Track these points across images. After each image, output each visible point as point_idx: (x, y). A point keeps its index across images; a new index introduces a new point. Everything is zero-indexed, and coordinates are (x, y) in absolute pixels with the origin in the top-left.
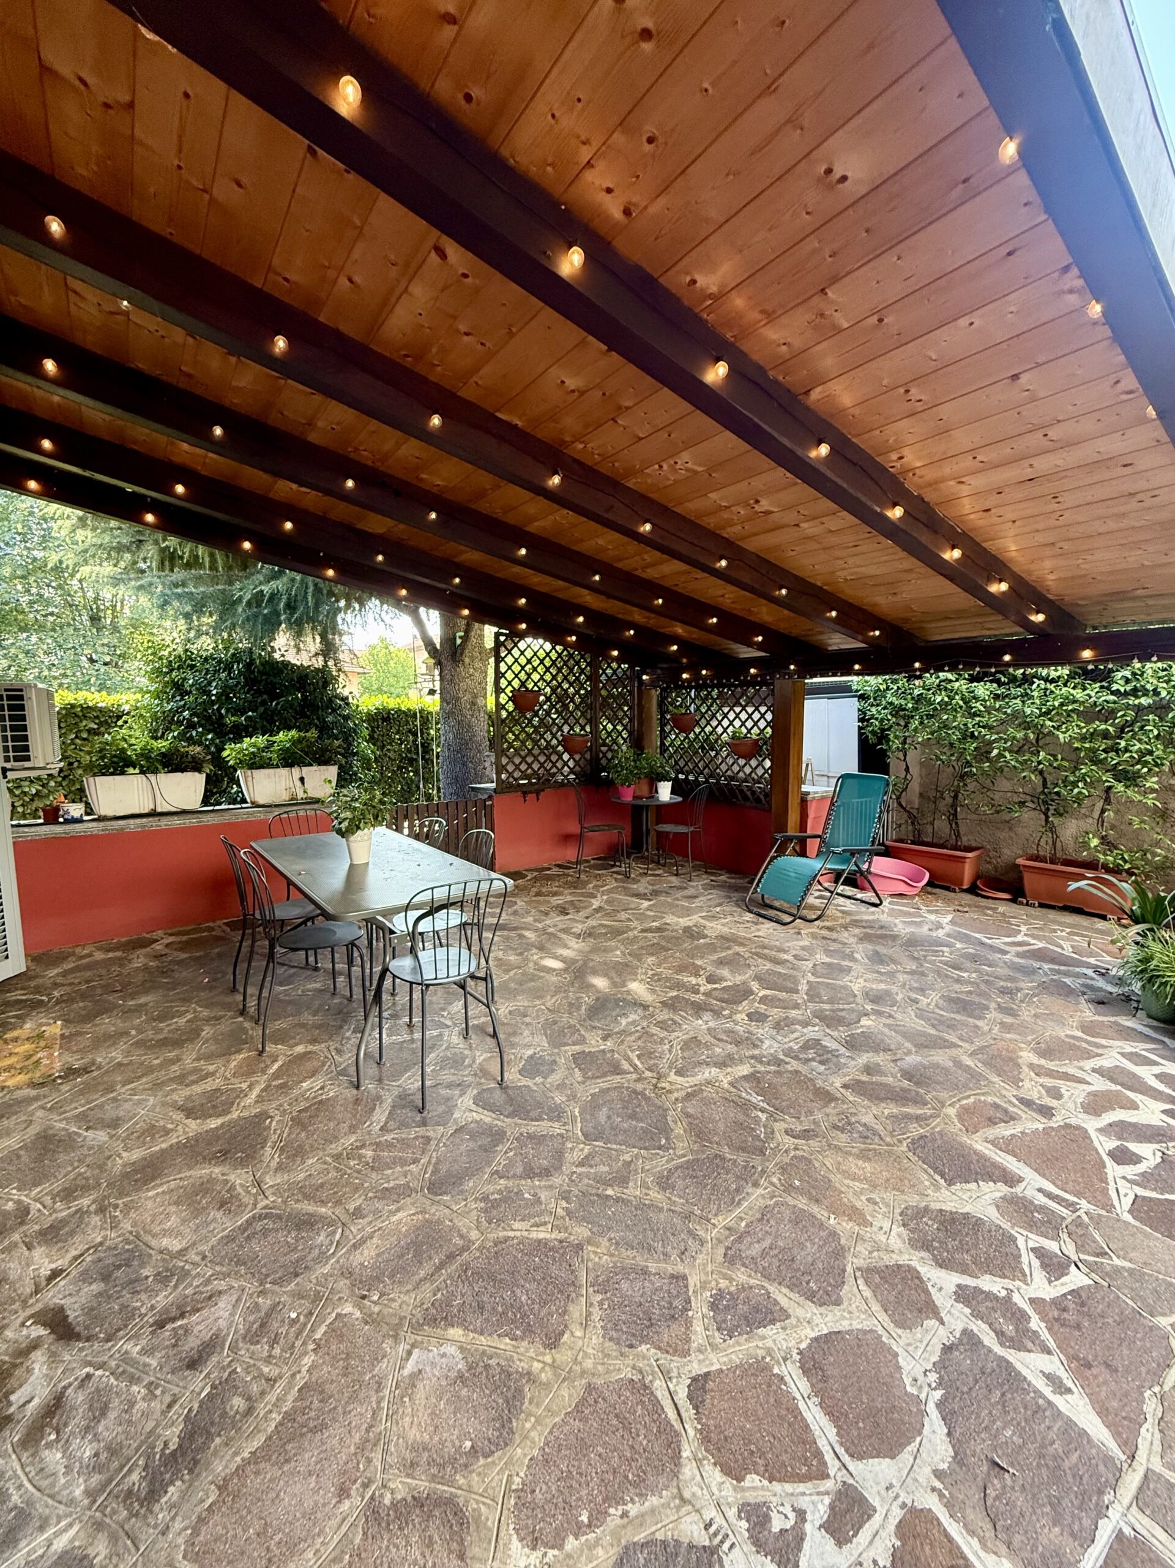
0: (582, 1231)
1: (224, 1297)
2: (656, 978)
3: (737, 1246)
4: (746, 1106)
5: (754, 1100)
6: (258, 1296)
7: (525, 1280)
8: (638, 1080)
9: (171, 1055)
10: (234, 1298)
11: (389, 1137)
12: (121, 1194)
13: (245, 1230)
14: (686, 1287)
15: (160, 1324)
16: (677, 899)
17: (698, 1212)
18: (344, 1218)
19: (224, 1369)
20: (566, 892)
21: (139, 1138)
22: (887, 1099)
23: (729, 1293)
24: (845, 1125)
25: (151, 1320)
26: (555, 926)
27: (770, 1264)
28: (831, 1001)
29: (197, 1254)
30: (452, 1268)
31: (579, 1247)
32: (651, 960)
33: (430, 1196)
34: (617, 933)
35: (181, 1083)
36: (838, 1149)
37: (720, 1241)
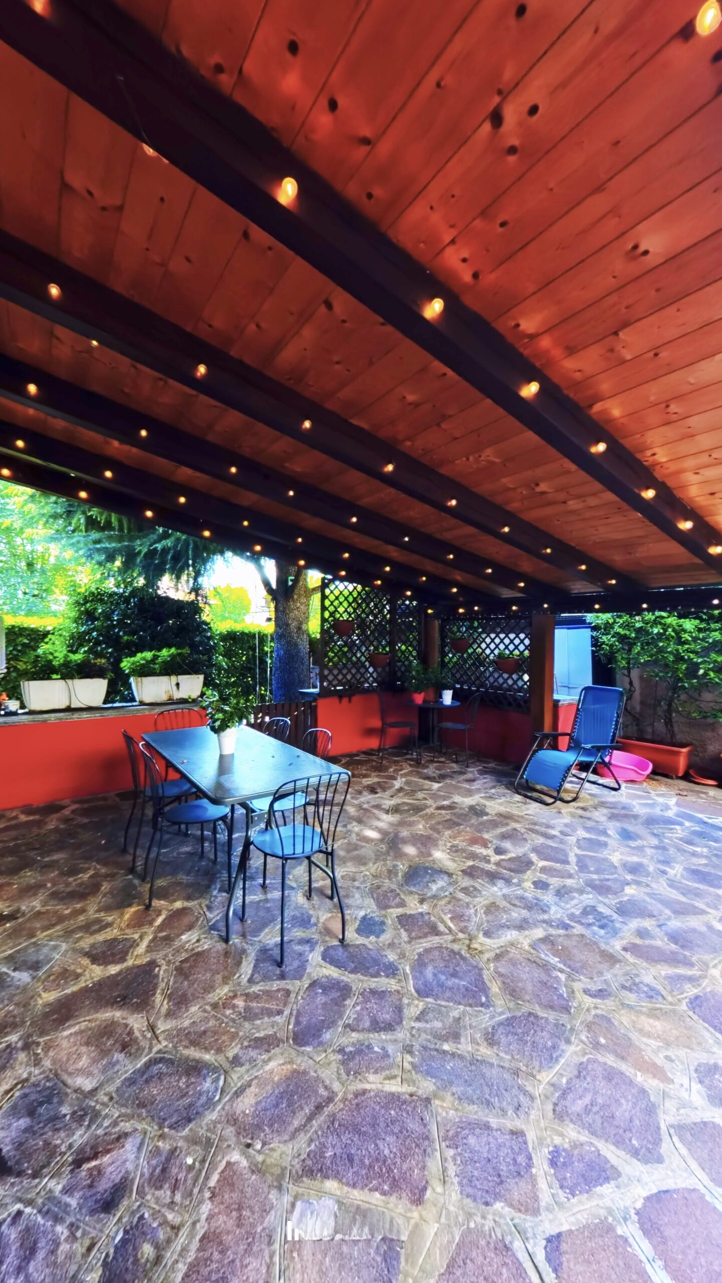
0: (427, 1086)
1: (130, 1140)
2: (454, 850)
3: (562, 1102)
4: (545, 967)
5: (552, 961)
6: (158, 1141)
7: (386, 1133)
8: (454, 941)
9: (78, 906)
10: (138, 1141)
11: (255, 989)
12: (42, 1033)
13: (143, 1073)
14: (526, 1143)
15: (78, 1163)
16: (459, 782)
17: (524, 1069)
18: (226, 1065)
19: (133, 1213)
20: (373, 774)
21: (54, 981)
22: (661, 961)
23: (564, 1150)
24: (632, 986)
25: (70, 1159)
26: (368, 803)
27: (594, 1121)
28: (597, 872)
29: (105, 1094)
30: (321, 1119)
31: (427, 1101)
32: (447, 833)
33: (296, 1047)
34: (417, 809)
35: (87, 932)
36: (630, 1007)
37: (547, 1097)
